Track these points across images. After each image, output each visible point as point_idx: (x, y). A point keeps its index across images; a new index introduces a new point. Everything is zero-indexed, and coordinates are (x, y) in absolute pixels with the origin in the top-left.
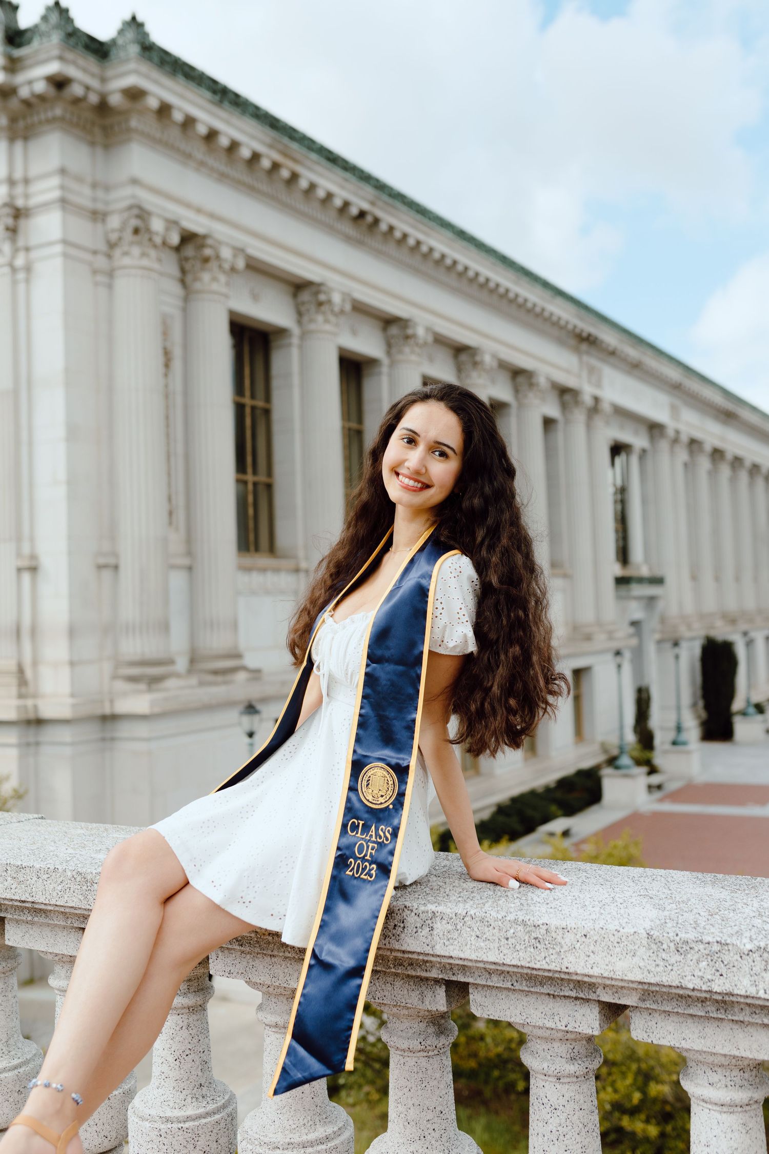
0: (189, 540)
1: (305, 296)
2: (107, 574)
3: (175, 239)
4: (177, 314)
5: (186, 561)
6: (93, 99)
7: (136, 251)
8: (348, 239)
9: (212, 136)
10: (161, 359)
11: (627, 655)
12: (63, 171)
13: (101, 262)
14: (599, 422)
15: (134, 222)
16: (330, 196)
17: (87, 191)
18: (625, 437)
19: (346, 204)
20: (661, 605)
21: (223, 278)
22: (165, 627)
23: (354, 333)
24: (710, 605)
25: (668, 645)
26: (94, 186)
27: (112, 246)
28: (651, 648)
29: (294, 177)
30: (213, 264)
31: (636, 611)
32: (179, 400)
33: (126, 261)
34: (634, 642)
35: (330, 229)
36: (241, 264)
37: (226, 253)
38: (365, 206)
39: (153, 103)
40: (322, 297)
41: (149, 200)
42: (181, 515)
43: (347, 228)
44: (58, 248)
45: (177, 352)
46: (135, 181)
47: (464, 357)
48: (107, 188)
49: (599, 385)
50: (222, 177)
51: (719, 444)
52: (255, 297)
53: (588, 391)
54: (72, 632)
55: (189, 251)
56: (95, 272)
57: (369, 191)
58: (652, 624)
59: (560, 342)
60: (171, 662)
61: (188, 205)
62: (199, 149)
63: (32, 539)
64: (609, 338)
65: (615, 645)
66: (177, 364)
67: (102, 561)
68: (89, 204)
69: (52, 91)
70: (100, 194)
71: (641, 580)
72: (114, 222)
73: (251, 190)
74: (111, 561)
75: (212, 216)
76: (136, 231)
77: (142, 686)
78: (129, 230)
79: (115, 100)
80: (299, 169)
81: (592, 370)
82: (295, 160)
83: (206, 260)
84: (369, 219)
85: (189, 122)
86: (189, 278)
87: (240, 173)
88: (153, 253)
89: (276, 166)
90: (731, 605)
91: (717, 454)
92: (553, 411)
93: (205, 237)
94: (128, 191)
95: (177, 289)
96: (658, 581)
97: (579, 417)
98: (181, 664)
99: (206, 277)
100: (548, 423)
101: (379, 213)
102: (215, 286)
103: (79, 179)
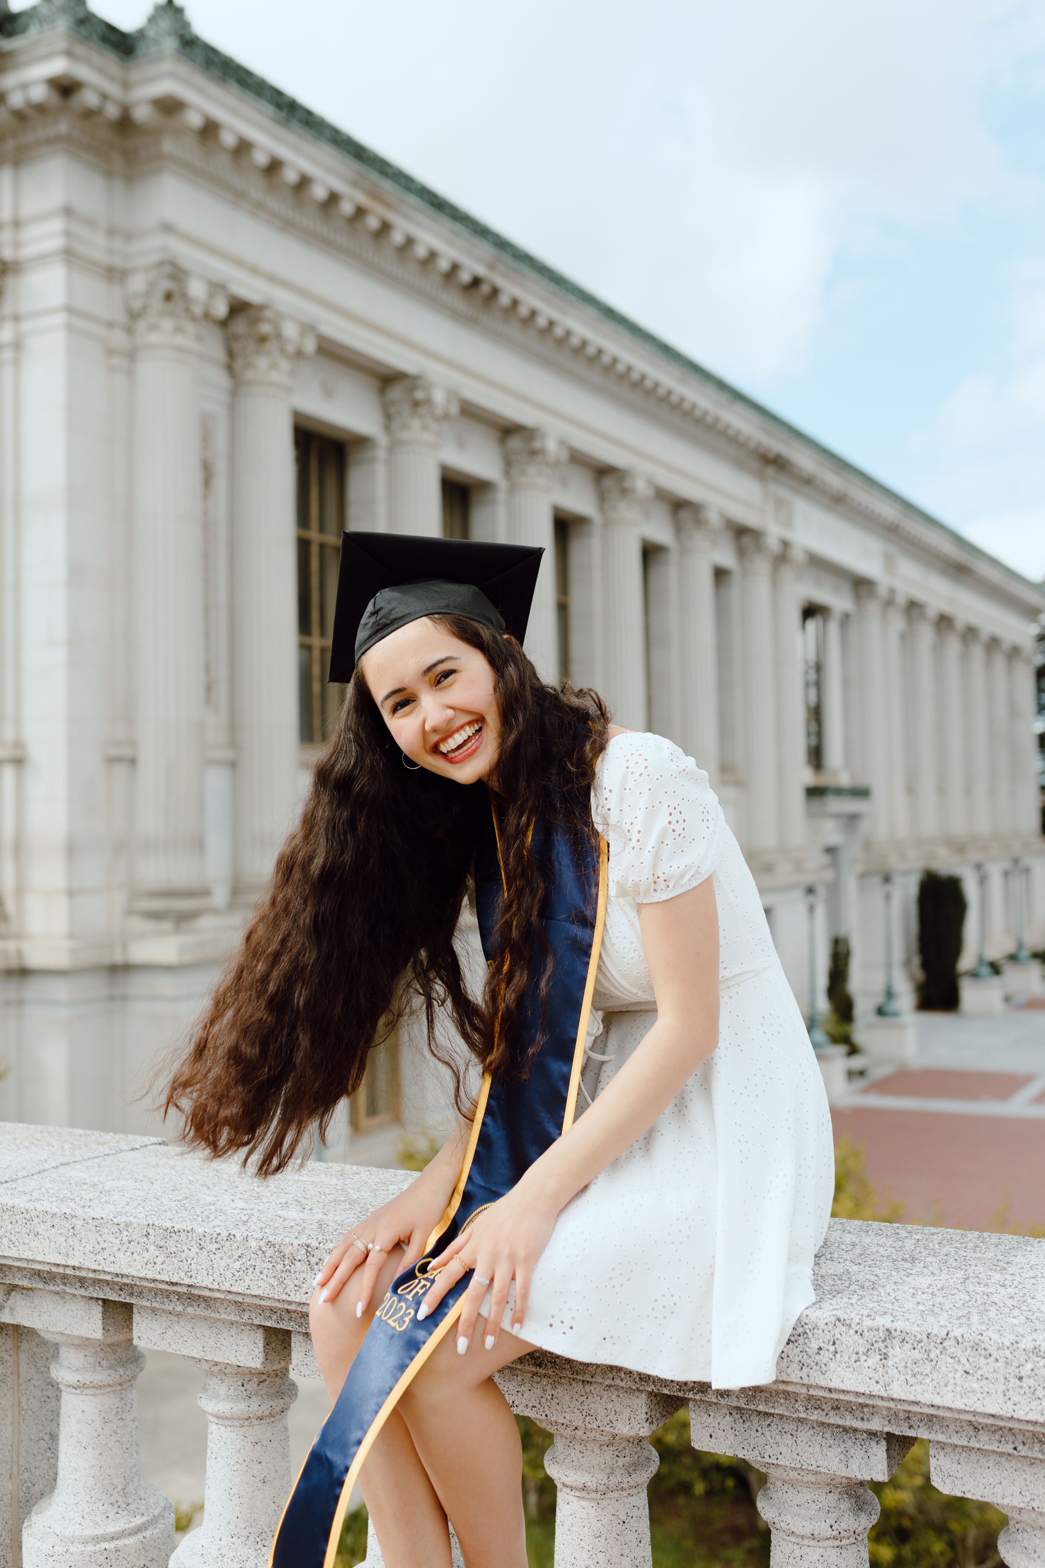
0: (233, 726)
1: (396, 393)
2: (120, 771)
3: (221, 309)
4: (221, 414)
5: (226, 754)
6: (112, 111)
7: (167, 324)
8: (455, 316)
9: (274, 167)
10: (197, 476)
11: (821, 891)
12: (68, 212)
13: (119, 338)
14: (787, 575)
15: (165, 285)
16: (433, 255)
17: (100, 239)
18: (822, 595)
19: (455, 268)
20: (865, 826)
21: (285, 365)
22: (199, 845)
23: (461, 445)
24: (930, 827)
25: (876, 881)
26: (111, 232)
27: (134, 316)
28: (850, 885)
29: (385, 227)
30: (272, 346)
31: (832, 834)
32: (222, 532)
33: (154, 338)
34: (829, 875)
35: (432, 302)
36: (310, 346)
37: (290, 331)
38: (481, 270)
39: (194, 119)
40: (420, 395)
41: (186, 254)
42: (222, 691)
43: (455, 300)
44: (60, 318)
45: (221, 466)
46: (167, 228)
47: (608, 482)
48: (129, 236)
49: (788, 523)
50: (287, 226)
51: (946, 608)
52: (328, 393)
53: (774, 532)
54: (71, 850)
55: (240, 326)
56: (110, 352)
57: (486, 249)
58: (853, 854)
59: (739, 464)
60: (205, 892)
61: (239, 263)
62: (256, 189)
63: (18, 720)
64: (805, 461)
65: (806, 879)
66: (220, 483)
67: (113, 752)
68: (101, 257)
69: (55, 99)
70: (118, 244)
71: (839, 792)
72: (138, 283)
73: (326, 244)
74: (126, 752)
75: (273, 279)
76: (168, 297)
77: (167, 926)
78: (158, 296)
79: (142, 113)
80: (392, 217)
81: (780, 504)
82: (387, 205)
83: (263, 339)
84: (485, 289)
85: (243, 147)
86: (238, 364)
87: (310, 220)
88: (191, 328)
89: (360, 212)
90: (959, 827)
91: (944, 622)
92: (726, 558)
93: (261, 307)
94: (158, 241)
95: (221, 378)
96: (861, 793)
97: (761, 567)
98: (220, 896)
99: (262, 362)
100: (720, 574)
101: (499, 281)
102: (274, 376)
103: (90, 223)
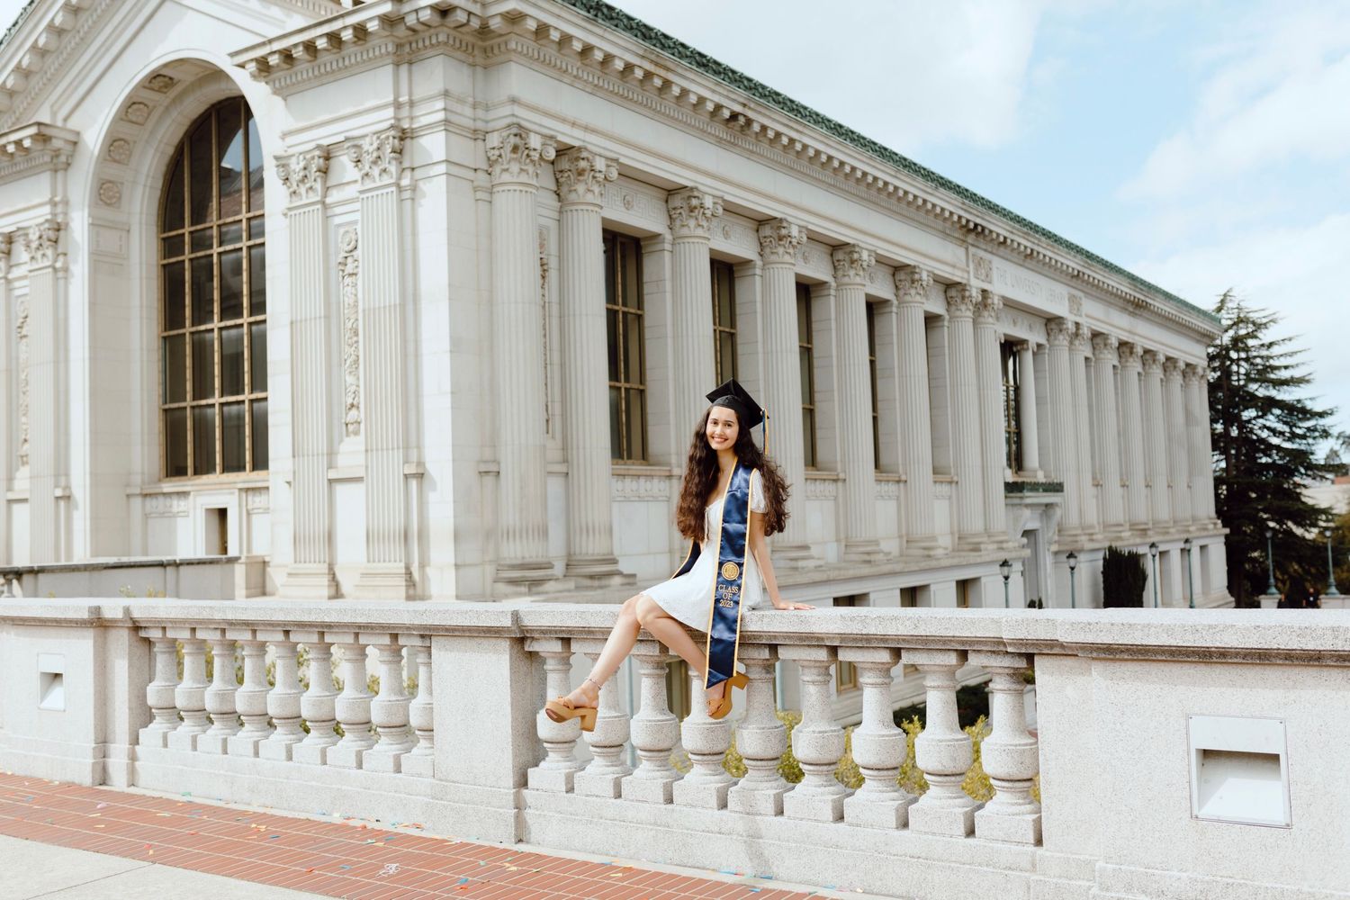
0: (565, 448)
1: (677, 201)
2: (489, 480)
3: (552, 155)
4: (553, 225)
5: (563, 468)
6: (475, 23)
7: (515, 167)
8: (720, 142)
9: (587, 50)
10: (538, 271)
12: (446, 94)
13: (482, 178)
14: (988, 318)
15: (513, 140)
16: (702, 100)
17: (468, 111)
18: (1019, 332)
19: (718, 107)
20: (1058, 512)
21: (596, 189)
22: (544, 533)
23: (726, 235)
24: (1117, 514)
25: (1063, 557)
26: (474, 106)
27: (491, 163)
28: (1047, 561)
29: (667, 84)
30: (588, 176)
31: (1030, 520)
32: (555, 310)
33: (506, 177)
34: (1027, 552)
35: (702, 133)
36: (614, 174)
37: (600, 164)
38: (738, 108)
39: (531, 25)
40: (694, 202)
41: (525, 116)
42: (557, 424)
43: (719, 130)
44: (442, 168)
45: (553, 263)
46: (514, 101)
47: (840, 255)
48: (487, 109)
49: (988, 279)
50: (596, 90)
51: (1125, 337)
52: (628, 205)
53: (975, 285)
54: (457, 537)
55: (564, 164)
56: (476, 189)
57: (742, 94)
58: (1048, 536)
59: (945, 235)
60: (549, 566)
61: (564, 120)
62: (574, 65)
63: (419, 447)
64: (999, 227)
65: (1003, 556)
66: (553, 275)
67: (483, 468)
68: (470, 124)
69: (437, 20)
70: (480, 113)
71: (1035, 487)
72: (494, 140)
73: (624, 100)
74: (493, 468)
75: (586, 128)
76: (515, 149)
77: (524, 589)
78: (509, 148)
79: (495, 24)
80: (670, 76)
81: (979, 263)
82: (668, 69)
83: (581, 173)
84: (742, 120)
85: (566, 40)
86: (564, 190)
87: (614, 84)
88: (530, 169)
89: (648, 75)
90: (1142, 515)
91: (1125, 347)
92: (937, 307)
93: (580, 149)
94: (507, 110)
95: (551, 201)
96: (1057, 488)
97: (966, 313)
98: (559, 569)
99: (581, 188)
100: (931, 320)
101: (750, 114)
102: (590, 198)
103: (461, 101)
